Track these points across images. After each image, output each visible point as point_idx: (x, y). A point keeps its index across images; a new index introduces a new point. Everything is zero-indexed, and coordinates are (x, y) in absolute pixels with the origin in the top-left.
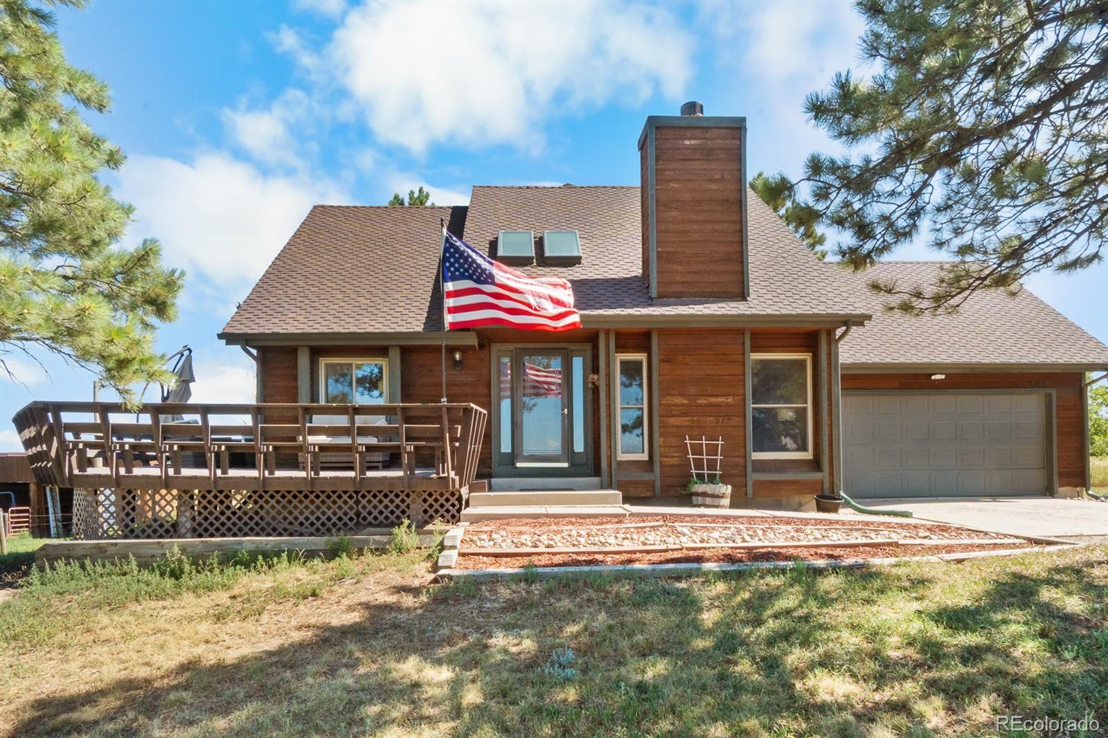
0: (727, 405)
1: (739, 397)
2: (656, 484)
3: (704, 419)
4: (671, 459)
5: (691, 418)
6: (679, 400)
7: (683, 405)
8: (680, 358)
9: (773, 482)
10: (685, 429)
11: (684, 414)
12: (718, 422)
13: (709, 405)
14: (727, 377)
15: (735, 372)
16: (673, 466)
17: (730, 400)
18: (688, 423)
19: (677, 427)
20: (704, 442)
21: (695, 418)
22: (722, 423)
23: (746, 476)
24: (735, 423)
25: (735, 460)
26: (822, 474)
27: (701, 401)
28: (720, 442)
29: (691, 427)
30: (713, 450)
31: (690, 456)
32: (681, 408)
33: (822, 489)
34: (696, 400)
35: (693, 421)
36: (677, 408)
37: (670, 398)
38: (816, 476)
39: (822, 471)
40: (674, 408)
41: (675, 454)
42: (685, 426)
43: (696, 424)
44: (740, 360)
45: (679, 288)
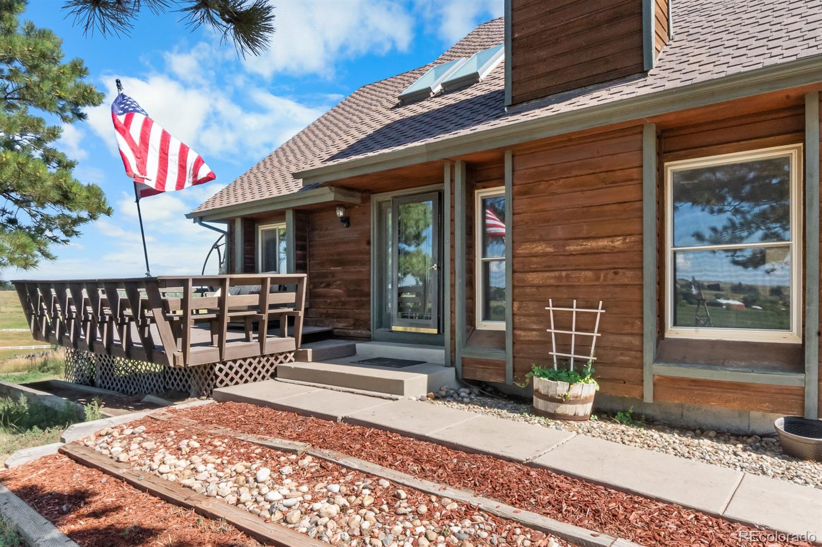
0: (613, 251)
1: (633, 239)
2: (507, 367)
3: (577, 274)
4: (529, 333)
5: (557, 274)
6: (540, 248)
7: (545, 255)
8: (542, 186)
9: (695, 382)
10: (549, 289)
11: (548, 268)
12: (598, 279)
13: (584, 254)
14: (614, 207)
15: (628, 197)
16: (530, 342)
17: (618, 243)
18: (552, 282)
19: (538, 287)
20: (574, 310)
21: (564, 274)
22: (605, 280)
23: (641, 367)
24: (626, 281)
25: (626, 339)
26: (801, 376)
27: (572, 248)
28: (600, 311)
29: (557, 286)
30: (585, 324)
31: (553, 331)
32: (544, 259)
33: (803, 407)
34: (564, 246)
35: (559, 278)
36: (538, 259)
37: (528, 245)
38: (792, 380)
39: (802, 370)
40: (534, 259)
41: (535, 327)
42: (550, 286)
43: (564, 283)
44: (636, 176)
45: (543, 84)
